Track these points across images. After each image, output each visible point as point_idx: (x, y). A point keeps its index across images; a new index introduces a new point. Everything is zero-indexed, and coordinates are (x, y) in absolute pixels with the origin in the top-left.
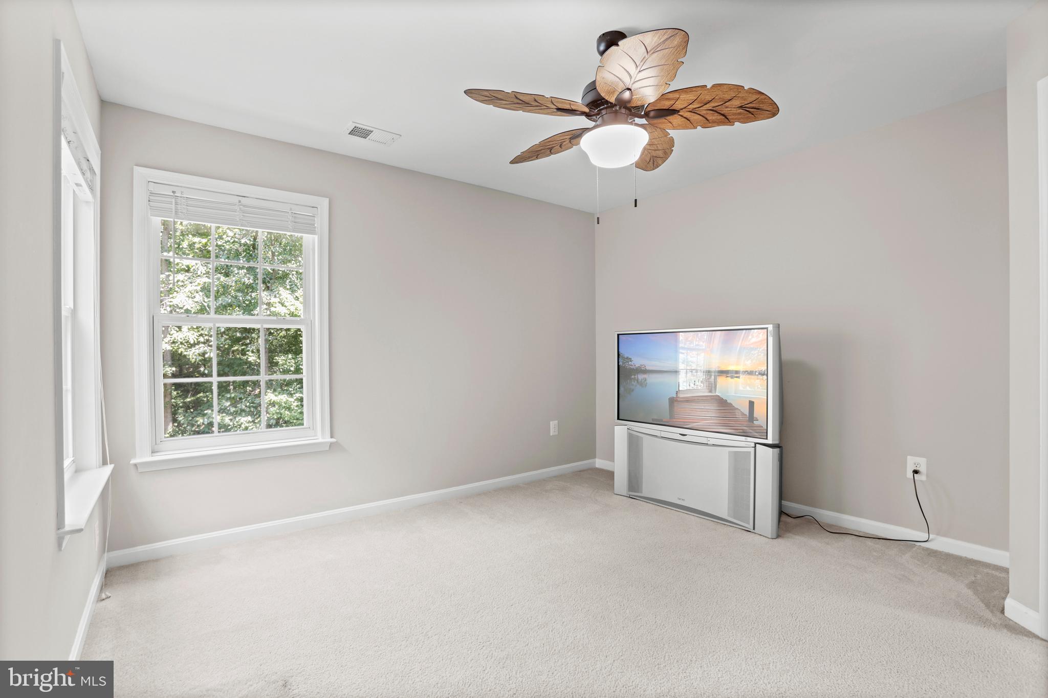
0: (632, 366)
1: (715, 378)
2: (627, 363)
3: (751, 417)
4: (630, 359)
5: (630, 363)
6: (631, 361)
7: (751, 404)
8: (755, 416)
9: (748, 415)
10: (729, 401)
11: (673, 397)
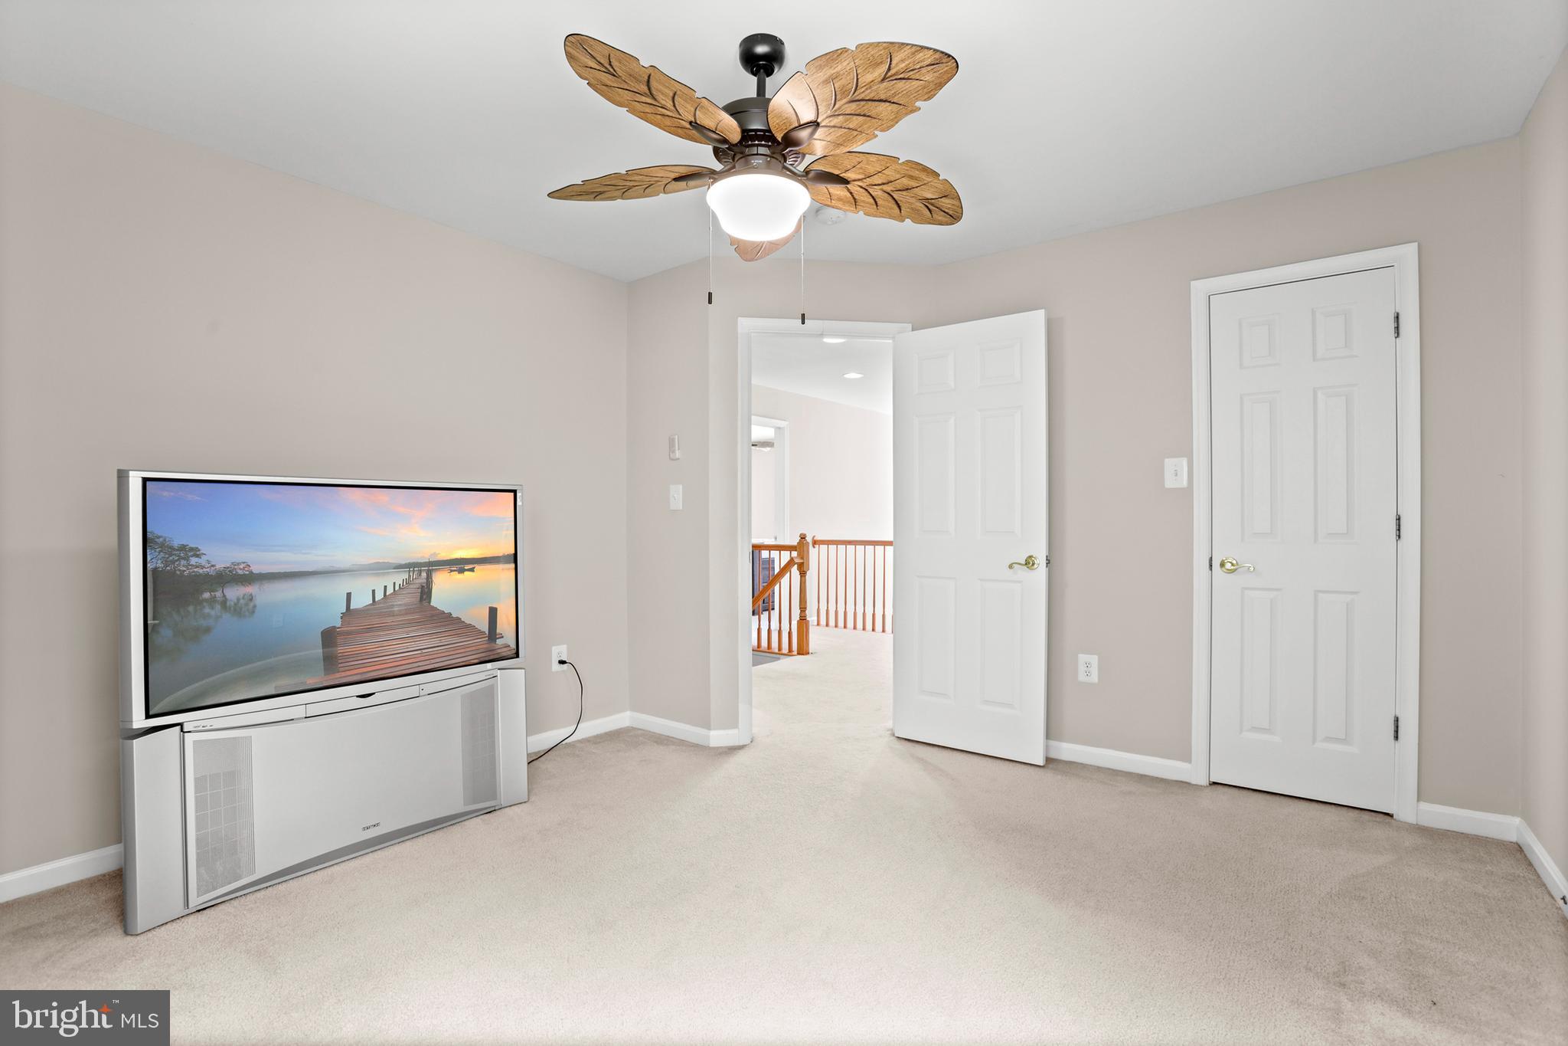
0: (203, 567)
1: (428, 575)
2: (183, 562)
3: (493, 634)
4: (197, 549)
5: (194, 561)
6: (198, 556)
7: (493, 612)
8: (498, 631)
9: (487, 632)
10: (454, 615)
11: (334, 627)
